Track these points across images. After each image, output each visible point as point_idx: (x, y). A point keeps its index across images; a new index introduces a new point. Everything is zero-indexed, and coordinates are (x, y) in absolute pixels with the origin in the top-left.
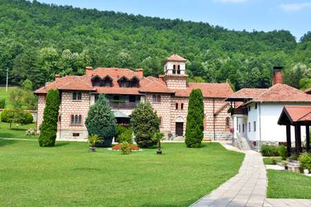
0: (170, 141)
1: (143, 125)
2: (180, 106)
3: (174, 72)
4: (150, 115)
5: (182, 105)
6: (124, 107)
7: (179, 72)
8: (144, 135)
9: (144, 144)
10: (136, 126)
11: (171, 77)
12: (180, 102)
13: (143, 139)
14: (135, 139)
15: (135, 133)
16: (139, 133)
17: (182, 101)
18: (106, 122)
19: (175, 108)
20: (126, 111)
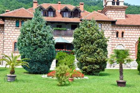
0: (112, 68)
1: (87, 46)
2: (120, 35)
3: (113, 3)
4: (96, 34)
5: (123, 33)
6: (66, 35)
7: (118, 4)
8: (89, 59)
9: (89, 70)
10: (79, 48)
11: (111, 8)
12: (120, 30)
13: (88, 63)
14: (78, 64)
15: (78, 56)
16: (82, 56)
17: (123, 30)
18: (41, 42)
19: (116, 36)
20: (68, 38)
